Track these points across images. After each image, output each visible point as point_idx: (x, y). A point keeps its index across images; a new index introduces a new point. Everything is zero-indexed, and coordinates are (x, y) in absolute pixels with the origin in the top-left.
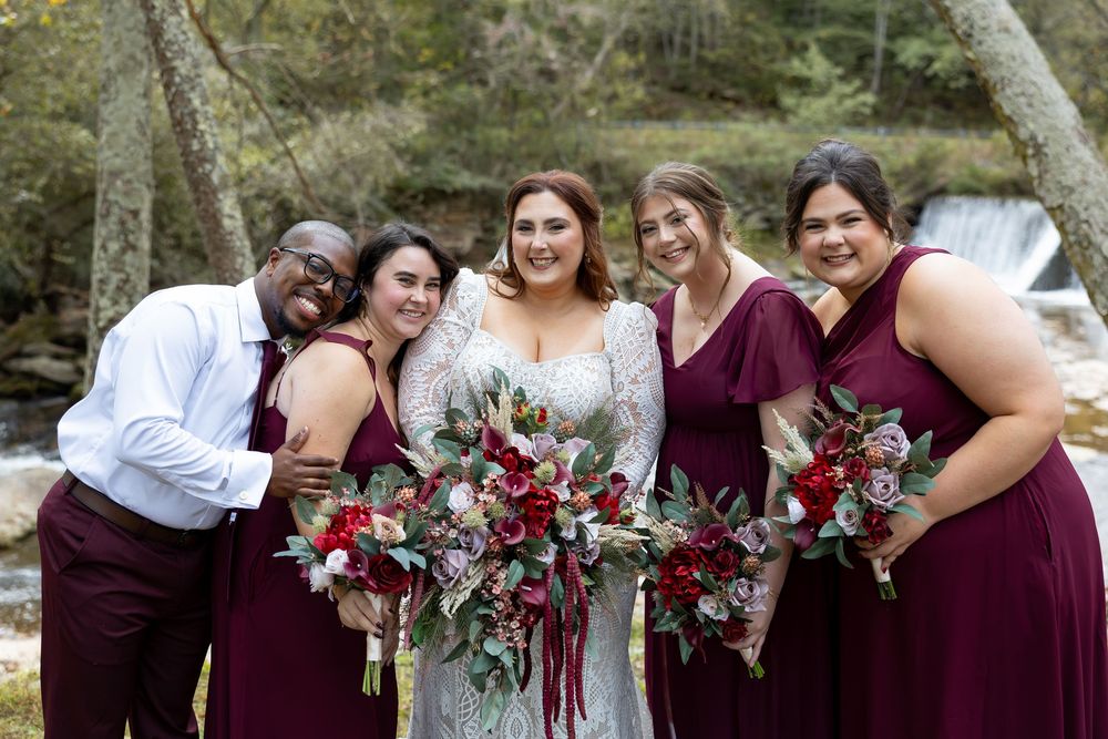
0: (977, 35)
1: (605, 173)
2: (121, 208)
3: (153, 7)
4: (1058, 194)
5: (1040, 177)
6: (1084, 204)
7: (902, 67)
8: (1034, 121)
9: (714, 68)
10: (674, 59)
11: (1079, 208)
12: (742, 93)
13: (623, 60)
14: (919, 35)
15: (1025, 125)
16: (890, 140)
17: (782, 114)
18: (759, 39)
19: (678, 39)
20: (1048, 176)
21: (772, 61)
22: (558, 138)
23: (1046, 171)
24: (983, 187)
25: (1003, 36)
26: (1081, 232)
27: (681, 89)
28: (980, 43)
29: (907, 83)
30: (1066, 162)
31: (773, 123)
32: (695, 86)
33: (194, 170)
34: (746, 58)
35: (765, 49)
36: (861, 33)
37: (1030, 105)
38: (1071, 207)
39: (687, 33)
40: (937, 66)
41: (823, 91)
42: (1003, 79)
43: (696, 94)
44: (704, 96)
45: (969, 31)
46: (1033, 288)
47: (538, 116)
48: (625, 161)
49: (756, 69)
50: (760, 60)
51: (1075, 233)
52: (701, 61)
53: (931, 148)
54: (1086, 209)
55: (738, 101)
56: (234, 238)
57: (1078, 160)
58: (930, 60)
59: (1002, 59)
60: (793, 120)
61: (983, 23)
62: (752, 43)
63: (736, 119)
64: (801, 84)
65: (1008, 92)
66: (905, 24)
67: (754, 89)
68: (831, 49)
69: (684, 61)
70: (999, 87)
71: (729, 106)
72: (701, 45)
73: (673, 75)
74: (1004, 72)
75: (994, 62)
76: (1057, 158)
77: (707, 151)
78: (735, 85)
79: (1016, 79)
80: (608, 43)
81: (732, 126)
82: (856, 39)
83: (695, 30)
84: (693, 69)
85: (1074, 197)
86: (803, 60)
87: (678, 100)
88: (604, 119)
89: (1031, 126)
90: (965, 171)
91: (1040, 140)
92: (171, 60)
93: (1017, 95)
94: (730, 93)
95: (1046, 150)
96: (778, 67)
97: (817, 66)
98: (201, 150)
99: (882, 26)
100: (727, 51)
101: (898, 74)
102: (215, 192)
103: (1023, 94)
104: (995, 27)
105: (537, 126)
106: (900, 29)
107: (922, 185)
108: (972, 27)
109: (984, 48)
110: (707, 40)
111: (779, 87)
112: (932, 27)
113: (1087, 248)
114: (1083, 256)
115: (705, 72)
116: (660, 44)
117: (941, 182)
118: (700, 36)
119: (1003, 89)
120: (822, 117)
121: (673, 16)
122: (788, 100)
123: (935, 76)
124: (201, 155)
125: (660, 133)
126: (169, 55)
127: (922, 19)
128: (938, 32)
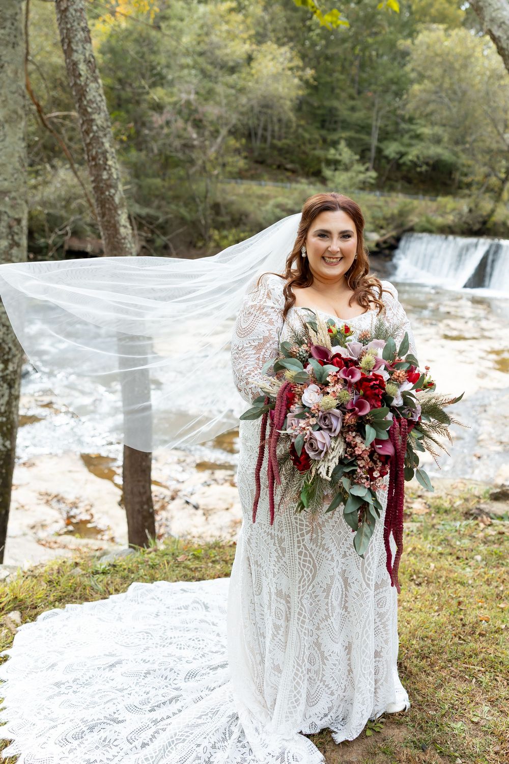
1: (223, 210)
2: (9, 217)
3: (80, 75)
7: (386, 158)
9: (280, 150)
10: (257, 144)
12: (297, 166)
13: (232, 142)
14: (395, 140)
16: (382, 199)
17: (324, 181)
18: (307, 136)
19: (260, 132)
21: (314, 149)
22: (194, 187)
24: (434, 228)
27: (261, 162)
29: (388, 167)
31: (319, 185)
32: (269, 161)
33: (103, 193)
34: (299, 146)
35: (310, 142)
36: (364, 136)
39: (265, 129)
40: (405, 159)
41: (347, 169)
43: (270, 166)
44: (275, 167)
46: (465, 287)
47: (182, 173)
48: (232, 203)
49: (304, 153)
50: (307, 148)
52: (273, 147)
53: (406, 205)
55: (293, 171)
56: (127, 241)
58: (402, 155)
60: (330, 185)
62: (303, 137)
63: (297, 182)
64: (335, 164)
66: (387, 133)
67: (304, 165)
68: (350, 144)
69: (263, 145)
71: (289, 174)
72: (273, 137)
73: (256, 154)
77: (281, 200)
78: (292, 162)
80: (224, 132)
81: (294, 185)
82: (361, 140)
83: (270, 128)
84: (268, 151)
86: (336, 149)
87: (260, 169)
88: (221, 177)
90: (424, 219)
92: (90, 114)
94: (289, 166)
96: (319, 153)
97: (345, 153)
98: (109, 179)
99: (375, 134)
100: (288, 141)
101: (383, 161)
102: (116, 209)
105: (181, 179)
106: (385, 136)
107: (401, 225)
110: (276, 134)
111: (323, 165)
112: (402, 136)
115: (276, 153)
116: (250, 135)
117: (411, 224)
118: (273, 131)
120: (347, 183)
121: (258, 119)
122: (328, 173)
123: (404, 164)
124: (108, 182)
125: (254, 188)
126: (89, 110)
127: (397, 131)
128: (406, 139)
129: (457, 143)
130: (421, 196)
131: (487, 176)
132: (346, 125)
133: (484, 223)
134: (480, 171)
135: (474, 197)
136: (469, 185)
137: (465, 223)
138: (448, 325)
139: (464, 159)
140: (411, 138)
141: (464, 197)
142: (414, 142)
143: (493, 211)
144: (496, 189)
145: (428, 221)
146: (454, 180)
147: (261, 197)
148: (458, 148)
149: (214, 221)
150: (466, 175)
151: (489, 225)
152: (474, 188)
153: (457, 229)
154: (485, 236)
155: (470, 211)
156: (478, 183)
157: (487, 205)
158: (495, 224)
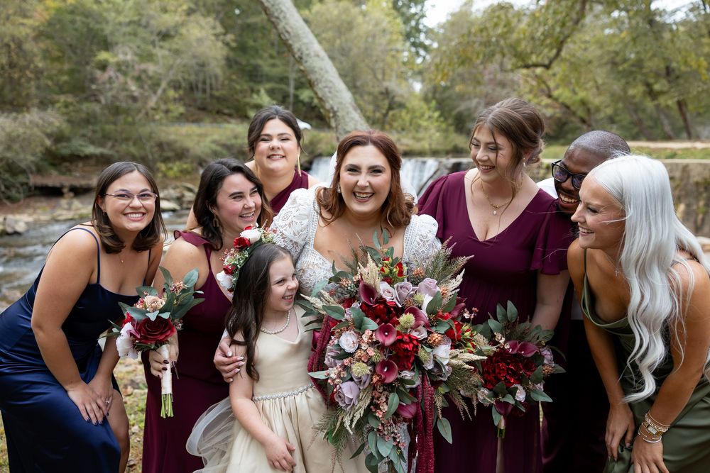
13: (172, 93)
18: (238, 87)
19: (200, 85)
27: (203, 109)
32: (210, 108)
34: (233, 96)
35: (241, 92)
36: (283, 86)
43: (210, 111)
44: (214, 112)
49: (236, 100)
50: (239, 97)
62: (235, 89)
71: (226, 117)
73: (199, 102)
77: (216, 137)
78: (228, 108)
82: (281, 89)
84: (208, 100)
87: (202, 114)
94: (226, 111)
97: (265, 99)
99: (292, 84)
106: (300, 86)
111: (248, 107)
132: (269, 79)
147: (200, 135)
149: (160, 156)
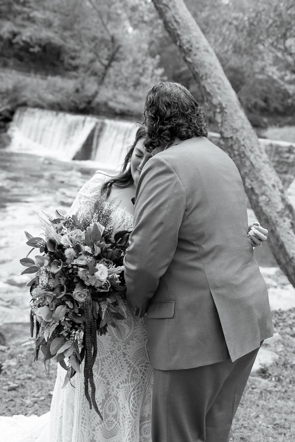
0: (194, 51)
4: (231, 131)
5: (222, 123)
6: (243, 138)
8: (221, 96)
11: (241, 139)
15: (216, 97)
20: (226, 123)
23: (225, 121)
25: (205, 53)
26: (241, 150)
28: (195, 55)
30: (235, 118)
37: (219, 89)
38: (237, 138)
40: (17, 39)
42: (206, 74)
45: (190, 48)
51: (238, 150)
53: (19, 82)
54: (243, 140)
57: (240, 117)
59: (206, 64)
61: (197, 46)
65: (209, 80)
70: (204, 77)
74: (207, 71)
75: (202, 65)
76: (231, 115)
79: (213, 75)
85: (238, 133)
89: (219, 98)
91: (224, 105)
93: (213, 83)
95: (226, 110)
103: (216, 83)
104: (202, 49)
108: (191, 46)
109: (197, 58)
113: (243, 158)
114: (241, 161)
119: (206, 79)
123: (17, 43)
127: (10, 11)
128: (19, 20)
129: (65, 29)
130: (32, 74)
131: (92, 61)
133: (89, 102)
134: (86, 56)
135: (80, 79)
136: (76, 68)
137: (73, 101)
138: (64, 194)
139: (71, 44)
140: (23, 19)
141: (71, 78)
142: (26, 23)
143: (96, 93)
144: (100, 73)
145: (40, 98)
146: (62, 62)
148: (67, 34)
150: (73, 58)
151: (93, 104)
152: (81, 70)
153: (65, 107)
154: (91, 115)
155: (77, 91)
156: (84, 66)
157: (91, 87)
158: (98, 104)
